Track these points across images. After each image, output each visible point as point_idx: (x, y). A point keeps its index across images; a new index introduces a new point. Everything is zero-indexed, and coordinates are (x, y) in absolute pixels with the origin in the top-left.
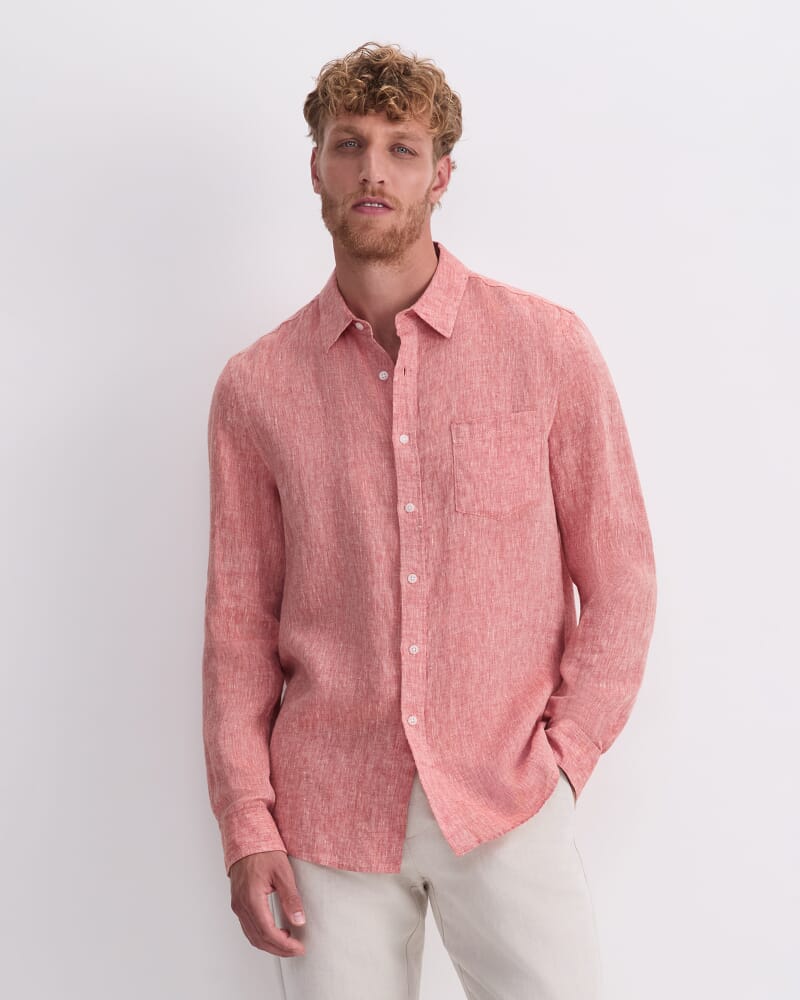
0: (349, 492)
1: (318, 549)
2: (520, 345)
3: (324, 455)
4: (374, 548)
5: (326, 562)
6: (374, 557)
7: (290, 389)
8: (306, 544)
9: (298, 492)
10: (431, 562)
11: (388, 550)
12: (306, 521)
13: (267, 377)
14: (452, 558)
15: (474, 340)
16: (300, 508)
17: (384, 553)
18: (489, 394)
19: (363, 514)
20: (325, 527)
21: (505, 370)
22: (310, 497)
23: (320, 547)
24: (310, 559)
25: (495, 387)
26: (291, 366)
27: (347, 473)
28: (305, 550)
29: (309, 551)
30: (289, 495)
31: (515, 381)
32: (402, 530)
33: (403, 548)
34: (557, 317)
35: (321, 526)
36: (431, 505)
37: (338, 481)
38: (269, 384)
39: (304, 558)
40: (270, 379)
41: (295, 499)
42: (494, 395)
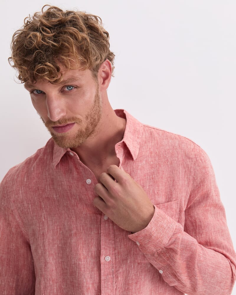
0: (71, 251)
1: (51, 282)
2: (171, 164)
3: (58, 227)
4: (85, 284)
5: (55, 290)
6: (85, 289)
7: (38, 188)
8: (44, 279)
9: (42, 248)
10: (118, 290)
11: (93, 284)
12: (46, 265)
13: (25, 180)
14: (131, 288)
15: (146, 161)
16: (42, 258)
17: (91, 286)
18: (154, 192)
19: (79, 264)
20: (56, 269)
21: (162, 178)
22: (49, 252)
23: (52, 281)
24: (45, 287)
25: (157, 188)
26: (39, 173)
27: (71, 239)
28: (43, 282)
29: (46, 283)
30: (36, 250)
31: (167, 184)
32: (102, 272)
33: (102, 282)
34: (192, 147)
35: (54, 269)
36: (119, 256)
37: (65, 244)
38: (26, 185)
39: (42, 287)
40: (27, 182)
41: (40, 252)
42: (156, 192)
